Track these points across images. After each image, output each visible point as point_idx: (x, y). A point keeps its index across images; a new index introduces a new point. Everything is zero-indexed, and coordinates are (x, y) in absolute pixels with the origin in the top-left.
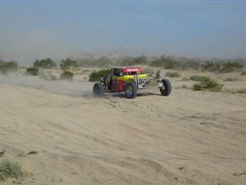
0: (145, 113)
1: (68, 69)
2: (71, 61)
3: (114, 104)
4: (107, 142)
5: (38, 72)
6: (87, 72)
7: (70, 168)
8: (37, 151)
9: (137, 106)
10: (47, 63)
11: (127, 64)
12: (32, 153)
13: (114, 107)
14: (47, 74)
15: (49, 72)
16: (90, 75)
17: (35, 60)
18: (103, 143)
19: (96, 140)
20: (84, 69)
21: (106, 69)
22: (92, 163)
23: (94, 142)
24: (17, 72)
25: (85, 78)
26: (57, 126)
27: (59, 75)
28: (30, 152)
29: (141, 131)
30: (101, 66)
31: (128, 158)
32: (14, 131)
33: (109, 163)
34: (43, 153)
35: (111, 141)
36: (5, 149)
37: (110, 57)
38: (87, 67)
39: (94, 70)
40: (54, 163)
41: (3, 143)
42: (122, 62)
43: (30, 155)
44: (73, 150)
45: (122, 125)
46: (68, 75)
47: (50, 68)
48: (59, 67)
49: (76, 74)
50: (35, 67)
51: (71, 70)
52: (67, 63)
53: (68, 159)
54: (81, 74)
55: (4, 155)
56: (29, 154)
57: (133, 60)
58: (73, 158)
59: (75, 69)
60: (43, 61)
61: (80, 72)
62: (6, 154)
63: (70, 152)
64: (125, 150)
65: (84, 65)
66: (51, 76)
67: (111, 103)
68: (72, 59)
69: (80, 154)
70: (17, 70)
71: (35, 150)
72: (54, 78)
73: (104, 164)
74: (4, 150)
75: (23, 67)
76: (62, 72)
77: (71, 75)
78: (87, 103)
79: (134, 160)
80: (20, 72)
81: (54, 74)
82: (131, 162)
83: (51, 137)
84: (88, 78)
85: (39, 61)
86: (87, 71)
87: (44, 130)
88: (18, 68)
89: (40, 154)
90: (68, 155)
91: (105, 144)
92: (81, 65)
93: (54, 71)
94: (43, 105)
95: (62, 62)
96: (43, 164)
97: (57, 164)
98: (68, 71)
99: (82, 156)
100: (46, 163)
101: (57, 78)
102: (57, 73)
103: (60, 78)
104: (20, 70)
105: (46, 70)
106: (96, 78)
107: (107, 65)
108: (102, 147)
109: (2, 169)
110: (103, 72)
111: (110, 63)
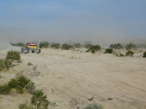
1: (130, 49)
2: (132, 45)
5: (112, 51)
6: (142, 52)
8: (113, 98)
10: (118, 46)
12: (109, 99)
14: (118, 52)
15: (119, 51)
16: (144, 54)
17: (111, 44)
20: (140, 49)
24: (100, 51)
25: (140, 55)
26: (125, 83)
27: (125, 53)
28: (108, 98)
32: (99, 86)
34: (116, 99)
36: (94, 97)
38: (142, 48)
40: (123, 106)
41: (93, 93)
43: (108, 100)
44: (134, 98)
46: (130, 53)
47: (120, 49)
48: (125, 48)
49: (135, 53)
50: (111, 49)
51: (132, 50)
52: (130, 46)
53: (131, 104)
54: (138, 53)
56: (108, 99)
58: (134, 103)
59: (134, 49)
60: (115, 45)
61: (138, 51)
62: (94, 99)
63: (132, 99)
65: (140, 47)
66: (120, 54)
68: (133, 44)
69: (139, 100)
70: (101, 50)
71: (111, 97)
72: (122, 55)
74: (93, 97)
75: (104, 49)
76: (127, 51)
77: (132, 53)
78: (142, 70)
80: (102, 51)
81: (122, 53)
83: (120, 90)
84: (143, 55)
85: (113, 44)
86: (142, 51)
87: (117, 85)
89: (115, 100)
92: (138, 47)
93: (122, 50)
94: (116, 71)
95: (127, 45)
96: (116, 106)
97: (125, 106)
98: (130, 51)
99: (140, 102)
100: (118, 105)
101: (124, 55)
102: (124, 52)
103: (125, 55)
104: (102, 50)
105: (117, 50)
109: (92, 108)
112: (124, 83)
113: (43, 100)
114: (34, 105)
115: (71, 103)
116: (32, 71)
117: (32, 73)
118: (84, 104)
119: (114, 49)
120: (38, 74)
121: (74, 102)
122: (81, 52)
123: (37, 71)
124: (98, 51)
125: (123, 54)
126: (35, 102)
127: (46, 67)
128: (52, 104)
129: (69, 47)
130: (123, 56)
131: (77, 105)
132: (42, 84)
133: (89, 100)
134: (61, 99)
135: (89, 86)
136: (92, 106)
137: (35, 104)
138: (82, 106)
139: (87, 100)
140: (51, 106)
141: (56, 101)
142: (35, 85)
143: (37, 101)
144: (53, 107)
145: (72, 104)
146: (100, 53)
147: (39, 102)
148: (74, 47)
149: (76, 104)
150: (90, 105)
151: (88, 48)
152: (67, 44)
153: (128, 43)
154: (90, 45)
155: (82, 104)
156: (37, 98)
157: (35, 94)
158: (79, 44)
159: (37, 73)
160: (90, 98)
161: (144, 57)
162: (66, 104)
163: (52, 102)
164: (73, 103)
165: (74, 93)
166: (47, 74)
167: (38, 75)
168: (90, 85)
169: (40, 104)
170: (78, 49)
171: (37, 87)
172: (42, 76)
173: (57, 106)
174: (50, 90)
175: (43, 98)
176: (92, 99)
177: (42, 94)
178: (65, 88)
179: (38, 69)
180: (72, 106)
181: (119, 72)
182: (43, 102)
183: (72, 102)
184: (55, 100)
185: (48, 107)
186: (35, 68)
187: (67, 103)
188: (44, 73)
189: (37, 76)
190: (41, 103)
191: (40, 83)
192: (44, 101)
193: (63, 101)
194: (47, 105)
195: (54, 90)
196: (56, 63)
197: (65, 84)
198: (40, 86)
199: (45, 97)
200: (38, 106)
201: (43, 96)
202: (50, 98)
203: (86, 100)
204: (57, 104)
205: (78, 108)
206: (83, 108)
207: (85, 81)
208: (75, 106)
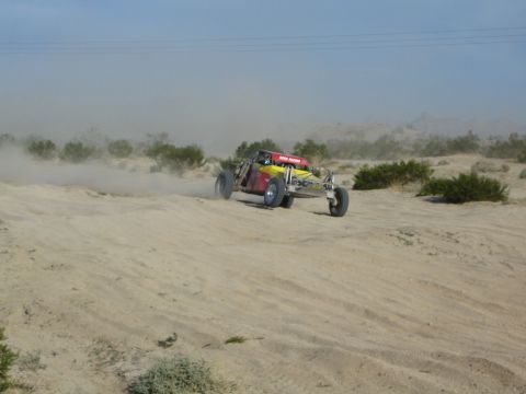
0: (475, 257)
2: (315, 146)
3: (408, 238)
4: (392, 319)
6: (350, 170)
7: (314, 373)
8: (246, 336)
9: (457, 242)
11: (436, 153)
12: (234, 340)
13: (409, 243)
16: (357, 177)
17: (240, 144)
18: (385, 321)
19: (368, 313)
20: (342, 162)
21: (390, 163)
22: (361, 365)
23: (365, 320)
24: (202, 168)
25: (344, 183)
26: (287, 284)
28: (229, 338)
29: (467, 297)
30: (379, 157)
31: (439, 355)
32: (196, 294)
33: (399, 364)
34: (257, 341)
35: (403, 317)
36: (178, 332)
37: (398, 137)
38: (350, 158)
39: (365, 166)
40: (281, 363)
41: (173, 318)
42: (424, 147)
43: (230, 344)
44: (320, 336)
45: (426, 283)
50: (240, 159)
51: (315, 164)
52: (307, 151)
53: (312, 355)
55: (175, 344)
56: (228, 342)
57: (449, 142)
58: (321, 353)
59: (323, 162)
60: (255, 146)
62: (179, 342)
63: (314, 339)
64: (432, 337)
65: (342, 154)
67: (403, 236)
68: (317, 142)
69: (337, 344)
70: (203, 165)
71: (239, 334)
73: (387, 366)
74: (175, 334)
75: (215, 159)
78: (348, 236)
79: (453, 358)
80: (207, 170)
82: (447, 364)
83: (273, 306)
84: (353, 183)
85: (249, 145)
86: (349, 166)
87: (259, 291)
88: (203, 161)
89: (252, 344)
90: (310, 345)
91: (390, 324)
92: (337, 154)
94: (257, 239)
95: (296, 148)
96: (256, 363)
97: (287, 364)
99: (341, 349)
100: (263, 362)
104: (207, 164)
106: (369, 181)
107: (391, 153)
108: (382, 329)
109: (172, 373)
110: (384, 168)
111: (399, 150)
112: (287, 282)
115: (95, 357)
118: (143, 360)
121: (106, 353)
122: (134, 170)
124: (194, 168)
127: (2, 227)
128: (25, 363)
129: (89, 154)
131: (118, 365)
133: (162, 344)
134: (59, 344)
135: (160, 294)
136: (169, 366)
138: (134, 367)
139: (151, 345)
140: (21, 370)
141: (39, 352)
144: (30, 373)
145: (99, 359)
146: (200, 176)
148: (107, 153)
149: (112, 359)
150: (165, 361)
151: (158, 157)
152: (80, 145)
153: (303, 142)
154: (166, 147)
155: (135, 358)
158: (124, 141)
160: (164, 337)
161: (356, 187)
162: (75, 361)
163: (21, 354)
164: (102, 355)
165: (105, 320)
166: (6, 252)
168: (163, 292)
170: (123, 160)
173: (44, 368)
174: (20, 311)
176: (170, 340)
178: (72, 302)
180: (98, 368)
181: (269, 242)
183: (97, 354)
184: (36, 348)
185: (8, 373)
187: (81, 357)
193: (65, 351)
194: (4, 366)
195: (33, 310)
196: (39, 213)
197: (74, 289)
202: (20, 340)
203: (148, 347)
204: (43, 360)
205: (121, 375)
206: (136, 374)
207: (146, 277)
208: (110, 369)
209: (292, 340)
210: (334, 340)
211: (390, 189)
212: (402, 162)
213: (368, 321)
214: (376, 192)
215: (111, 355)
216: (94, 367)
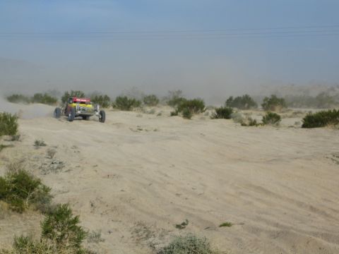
1: (274, 110)
2: (277, 99)
4: (328, 212)
5: (232, 114)
6: (300, 115)
7: (277, 247)
8: (232, 222)
10: (246, 102)
12: (225, 225)
14: (244, 117)
15: (246, 114)
16: (304, 119)
17: (228, 98)
18: (324, 214)
19: (312, 208)
20: (295, 110)
21: (327, 110)
22: (308, 243)
23: (310, 213)
24: (204, 113)
25: (296, 123)
27: (261, 118)
28: (221, 224)
30: (319, 107)
32: (200, 194)
33: (333, 241)
34: (240, 226)
35: (335, 211)
36: (189, 219)
37: (331, 94)
38: (300, 107)
39: (310, 112)
40: (256, 240)
41: (186, 210)
44: (281, 223)
46: (272, 119)
47: (248, 108)
48: (260, 107)
49: (284, 117)
50: (228, 108)
51: (277, 111)
52: (271, 102)
53: (275, 235)
54: (291, 117)
55: (187, 227)
56: (221, 226)
58: (282, 234)
59: (282, 110)
60: (238, 100)
61: (290, 114)
62: (189, 225)
63: (277, 225)
65: (294, 104)
66: (250, 119)
67: (335, 158)
68: (278, 97)
69: (292, 228)
70: (205, 111)
71: (228, 221)
72: (253, 124)
73: (325, 243)
74: (187, 220)
75: (213, 108)
76: (264, 114)
77: (278, 118)
78: (300, 158)
80: (207, 114)
81: (253, 117)
83: (250, 203)
84: (302, 123)
85: (234, 99)
86: (299, 112)
87: (241, 193)
88: (205, 109)
89: (236, 227)
90: (275, 229)
91: (327, 215)
92: (291, 105)
93: (254, 112)
94: (240, 160)
95: (264, 100)
96: (240, 240)
97: (260, 241)
98: (274, 112)
99: (295, 232)
100: (244, 239)
101: (258, 122)
102: (258, 115)
103: (262, 122)
104: (207, 111)
105: (243, 111)
106: (312, 123)
107: (327, 104)
108: (321, 219)
109: (185, 246)
110: (322, 114)
111: (332, 102)
112: (259, 187)
113: (70, 228)
114: (49, 240)
115: (135, 234)
116: (46, 160)
117: (46, 164)
118: (166, 237)
119: (235, 110)
120: (58, 168)
121: (142, 232)
122: (160, 115)
123: (58, 160)
124: (198, 113)
125: (255, 121)
126: (51, 231)
127: (76, 150)
128: (91, 238)
129: (132, 104)
130: (257, 125)
131: (150, 240)
132: (68, 191)
133: (178, 226)
134: (113, 226)
135: (177, 195)
136: (183, 241)
137: (50, 238)
138: (161, 241)
139: (171, 227)
140: (88, 242)
141: (100, 231)
142: (51, 193)
143: (55, 230)
144: (95, 244)
145: (138, 236)
146: (202, 119)
147: (59, 233)
148: (143, 103)
149: (147, 236)
150: (180, 238)
151: (176, 106)
152: (126, 98)
153: (269, 96)
154: (181, 100)
155: (162, 235)
156: (55, 222)
157: (51, 214)
158: (153, 96)
159: (56, 166)
160: (180, 222)
161: (304, 126)
162: (123, 237)
163: (90, 232)
164: (140, 233)
165: (142, 211)
166: (79, 167)
167: (58, 170)
168: (179, 193)
169: (62, 236)
170: (153, 108)
171: (56, 198)
172: (69, 170)
173: (103, 241)
174: (88, 205)
175: (69, 223)
176: (184, 224)
177: (68, 213)
178: (121, 199)
179: (59, 156)
180: (138, 242)
181: (248, 161)
182: (70, 232)
183: (137, 232)
184: (99, 228)
185: (81, 245)
186: (51, 154)
187: (127, 234)
188: (73, 165)
189: (56, 172)
190: (66, 236)
191: (63, 187)
192: (73, 230)
193: (116, 230)
194: (79, 240)
195: (96, 204)
196: (100, 142)
197: (122, 191)
198: (64, 194)
199: (75, 221)
200: (59, 241)
201: (71, 219)
202: (88, 223)
203: (169, 228)
204: (103, 236)
205: (152, 246)
206: (163, 246)
207: (168, 183)
208: (145, 242)
209: (263, 225)
210: (290, 225)
211: (326, 127)
212: (334, 110)
213: (312, 214)
214: (317, 129)
215: (146, 233)
216: (135, 241)
